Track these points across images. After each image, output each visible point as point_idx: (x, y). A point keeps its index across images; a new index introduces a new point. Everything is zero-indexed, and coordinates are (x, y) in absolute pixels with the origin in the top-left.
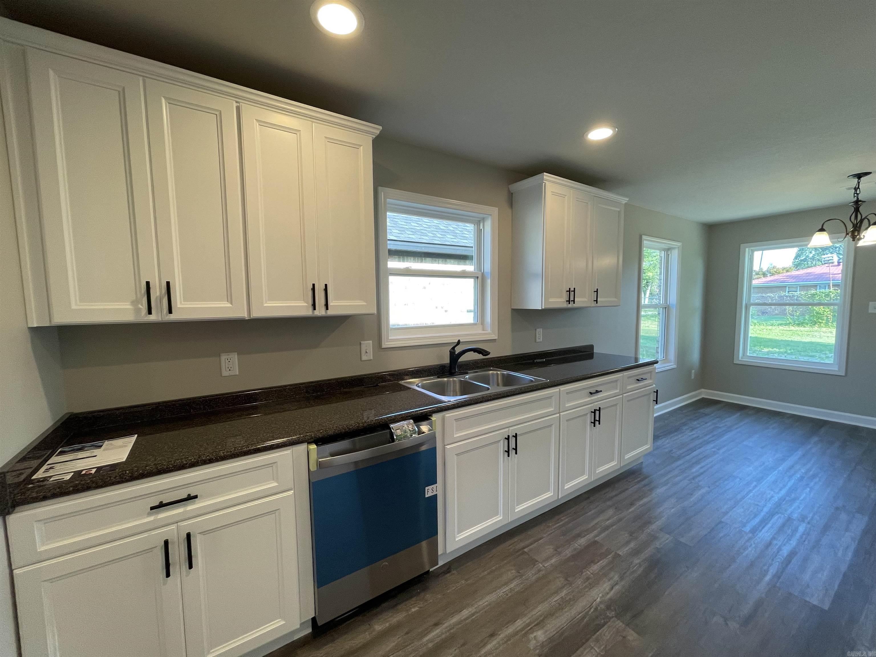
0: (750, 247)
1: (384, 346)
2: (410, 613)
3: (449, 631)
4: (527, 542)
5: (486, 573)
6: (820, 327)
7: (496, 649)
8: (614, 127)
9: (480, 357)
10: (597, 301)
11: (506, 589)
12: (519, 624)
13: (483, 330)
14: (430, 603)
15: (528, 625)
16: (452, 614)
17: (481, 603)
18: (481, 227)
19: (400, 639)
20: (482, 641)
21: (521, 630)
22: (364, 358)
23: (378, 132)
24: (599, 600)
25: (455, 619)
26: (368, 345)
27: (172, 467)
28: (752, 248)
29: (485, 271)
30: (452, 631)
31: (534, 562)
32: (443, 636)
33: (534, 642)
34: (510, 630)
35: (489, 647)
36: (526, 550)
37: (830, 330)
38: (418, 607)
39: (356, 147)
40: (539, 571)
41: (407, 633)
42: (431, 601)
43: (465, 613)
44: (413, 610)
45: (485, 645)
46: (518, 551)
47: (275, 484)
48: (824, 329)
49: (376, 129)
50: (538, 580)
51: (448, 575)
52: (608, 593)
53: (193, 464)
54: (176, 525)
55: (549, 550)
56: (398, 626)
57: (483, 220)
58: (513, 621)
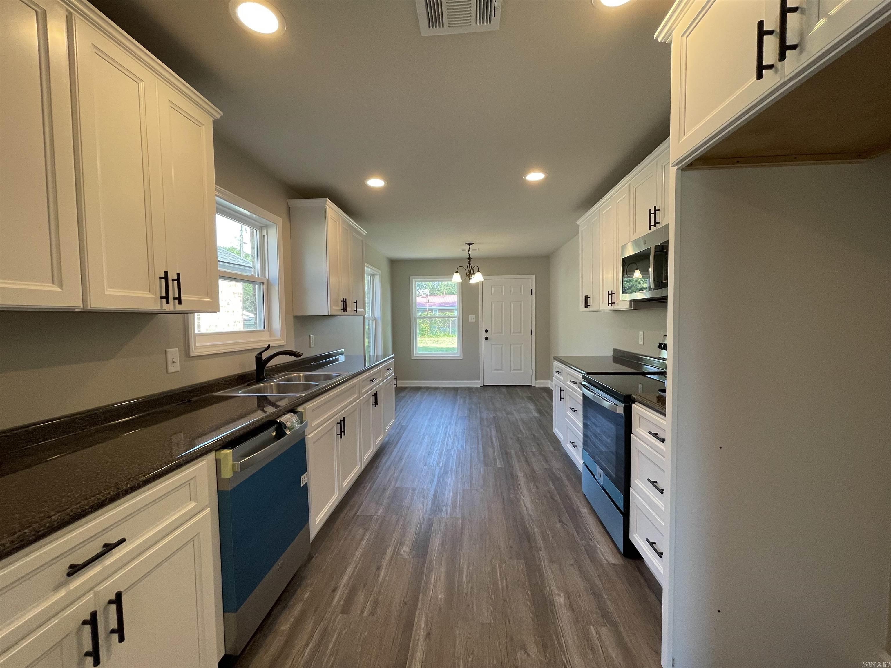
0: (415, 279)
1: (192, 355)
2: (305, 599)
3: (347, 586)
4: (355, 509)
5: (342, 541)
6: (425, 337)
7: (387, 572)
8: (385, 180)
9: (293, 358)
10: (356, 310)
11: (365, 541)
12: (389, 552)
13: (270, 337)
14: (316, 583)
15: (395, 548)
16: (340, 577)
17: (355, 559)
18: (264, 234)
19: (313, 618)
20: (375, 575)
21: (394, 553)
22: (171, 369)
23: (218, 117)
24: (421, 514)
25: (345, 578)
26: (174, 353)
27: (88, 509)
28: (416, 280)
29: (270, 278)
30: (350, 585)
31: (371, 517)
32: (346, 592)
33: (405, 554)
34: (387, 558)
35: (382, 574)
36: (358, 514)
37: (430, 339)
38: (309, 592)
39: (199, 124)
40: (377, 520)
41: (315, 611)
42: (316, 582)
43: (349, 570)
44: (306, 596)
45: (378, 576)
46: (353, 518)
47: (193, 504)
48: (427, 339)
49: (218, 114)
50: (381, 525)
51: (313, 559)
52: (423, 509)
53: (114, 498)
54: (92, 592)
55: (373, 506)
56: (303, 614)
57: (267, 227)
58: (385, 553)
